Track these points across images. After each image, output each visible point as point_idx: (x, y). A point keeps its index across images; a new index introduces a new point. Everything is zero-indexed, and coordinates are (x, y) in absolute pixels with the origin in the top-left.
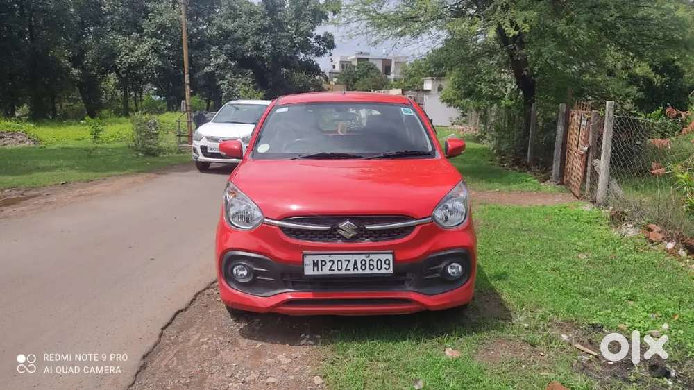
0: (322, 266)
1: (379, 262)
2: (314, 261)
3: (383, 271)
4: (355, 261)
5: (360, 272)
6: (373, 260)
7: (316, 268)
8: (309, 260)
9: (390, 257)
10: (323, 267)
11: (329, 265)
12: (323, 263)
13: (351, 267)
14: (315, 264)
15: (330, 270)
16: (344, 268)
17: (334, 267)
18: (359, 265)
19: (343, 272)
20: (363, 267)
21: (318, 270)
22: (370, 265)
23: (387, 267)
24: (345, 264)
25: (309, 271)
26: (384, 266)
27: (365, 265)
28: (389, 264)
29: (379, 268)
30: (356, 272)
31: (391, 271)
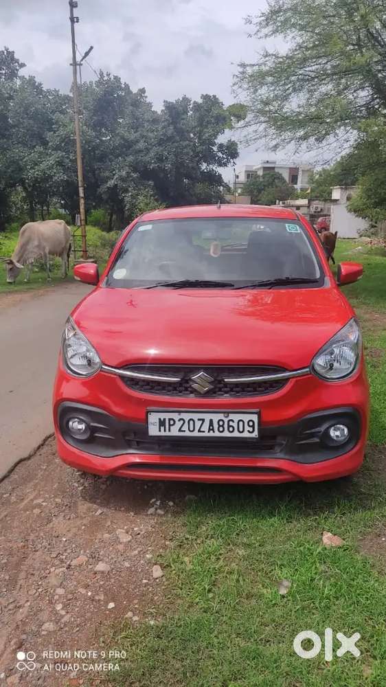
0: (170, 425)
1: (241, 423)
2: (160, 419)
3: (246, 435)
4: (211, 421)
5: (217, 434)
6: (233, 421)
7: (162, 428)
8: (153, 418)
9: (255, 418)
10: (172, 427)
11: (179, 424)
12: (172, 422)
13: (206, 427)
14: (162, 423)
15: (180, 430)
16: (197, 429)
17: (185, 428)
18: (216, 426)
19: (196, 434)
20: (221, 429)
21: (165, 431)
22: (229, 426)
23: (251, 429)
24: (198, 424)
25: (154, 431)
26: (247, 428)
27: (223, 426)
28: (253, 426)
29: (241, 430)
30: (211, 434)
31: (255, 434)
